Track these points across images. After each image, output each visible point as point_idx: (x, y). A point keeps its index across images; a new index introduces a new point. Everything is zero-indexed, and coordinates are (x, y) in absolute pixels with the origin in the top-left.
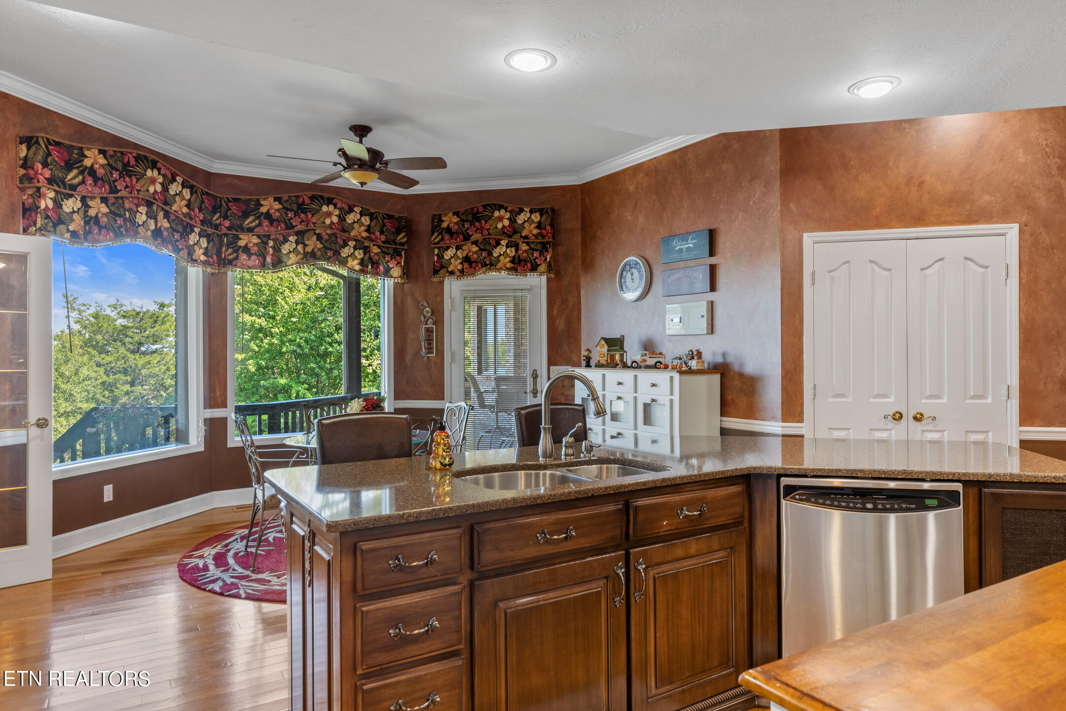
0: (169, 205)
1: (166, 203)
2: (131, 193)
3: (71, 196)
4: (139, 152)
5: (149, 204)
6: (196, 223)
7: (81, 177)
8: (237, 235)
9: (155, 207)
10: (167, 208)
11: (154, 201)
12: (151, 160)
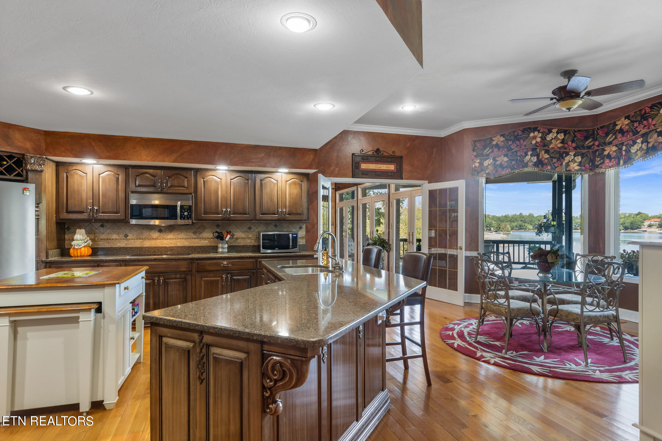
0: (547, 146)
1: (545, 146)
2: (521, 148)
3: (488, 159)
4: (524, 127)
5: (534, 150)
6: (569, 150)
7: (491, 150)
8: (604, 148)
9: (538, 150)
10: (546, 148)
11: (536, 147)
12: (533, 128)
